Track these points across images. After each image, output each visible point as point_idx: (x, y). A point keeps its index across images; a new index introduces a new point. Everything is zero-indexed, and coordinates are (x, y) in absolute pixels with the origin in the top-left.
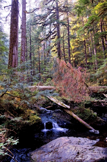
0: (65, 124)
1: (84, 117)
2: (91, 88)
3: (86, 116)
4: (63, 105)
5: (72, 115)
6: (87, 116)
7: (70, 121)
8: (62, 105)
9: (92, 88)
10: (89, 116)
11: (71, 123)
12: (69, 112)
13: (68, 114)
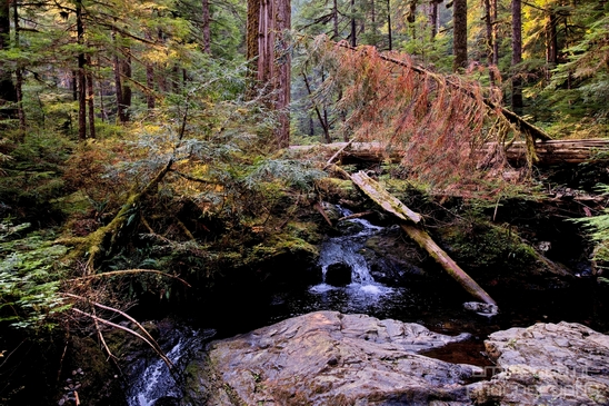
0: (401, 274)
1: (478, 256)
2: (560, 145)
3: (487, 253)
4: (397, 210)
5: (425, 245)
6: (491, 252)
7: (420, 265)
8: (393, 211)
9: (563, 147)
10: (498, 254)
11: (422, 272)
12: (416, 235)
13: (413, 240)
